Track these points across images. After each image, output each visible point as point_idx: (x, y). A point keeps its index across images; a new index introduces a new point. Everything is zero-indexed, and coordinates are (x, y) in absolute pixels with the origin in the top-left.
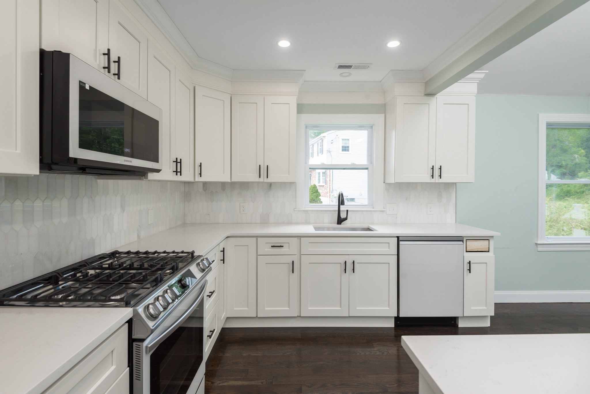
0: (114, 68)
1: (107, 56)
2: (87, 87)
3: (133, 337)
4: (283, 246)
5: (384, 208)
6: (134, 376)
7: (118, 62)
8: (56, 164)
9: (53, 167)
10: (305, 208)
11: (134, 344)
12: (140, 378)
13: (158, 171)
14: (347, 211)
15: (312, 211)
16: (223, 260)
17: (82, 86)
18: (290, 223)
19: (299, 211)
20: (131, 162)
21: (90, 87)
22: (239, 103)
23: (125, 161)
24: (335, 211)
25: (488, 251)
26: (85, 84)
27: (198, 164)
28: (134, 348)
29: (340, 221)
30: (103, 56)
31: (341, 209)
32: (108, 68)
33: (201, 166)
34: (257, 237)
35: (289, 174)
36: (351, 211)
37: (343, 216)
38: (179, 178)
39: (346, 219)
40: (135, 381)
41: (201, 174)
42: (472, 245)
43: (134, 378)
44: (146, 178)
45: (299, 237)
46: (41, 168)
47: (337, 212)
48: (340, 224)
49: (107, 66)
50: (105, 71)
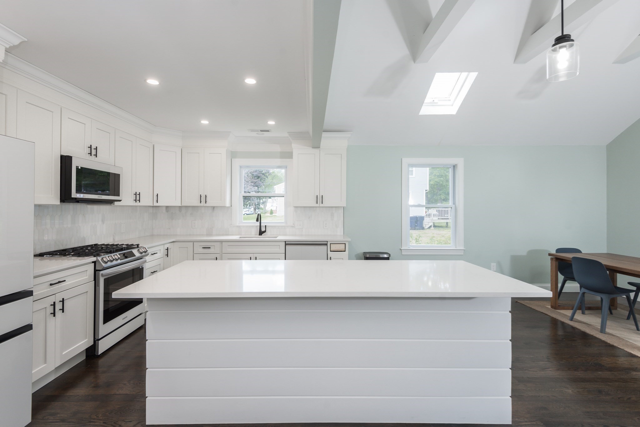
0: (94, 152)
1: (90, 148)
2: (80, 168)
3: (96, 269)
4: (210, 248)
5: (293, 224)
6: (97, 285)
7: (96, 149)
8: (66, 200)
9: (65, 201)
10: (239, 224)
11: (97, 272)
12: (99, 286)
13: (120, 201)
14: (266, 226)
15: (243, 226)
16: (167, 255)
17: (77, 168)
18: (227, 235)
19: (234, 226)
20: (101, 197)
21: (81, 167)
22: (187, 153)
23: (98, 197)
24: (257, 226)
25: (345, 251)
26: (78, 167)
27: (155, 195)
28: (97, 274)
29: (261, 233)
30: (88, 148)
31: (262, 225)
32: (91, 154)
33: (157, 196)
34: (193, 242)
35: (221, 201)
36: (268, 226)
37: (263, 229)
38: (138, 204)
39: (265, 232)
40: (97, 287)
41: (157, 201)
42: (334, 247)
43: (96, 286)
44: (114, 204)
45: (221, 242)
46: (61, 202)
47: (259, 227)
48: (261, 235)
49: (90, 153)
50: (89, 155)
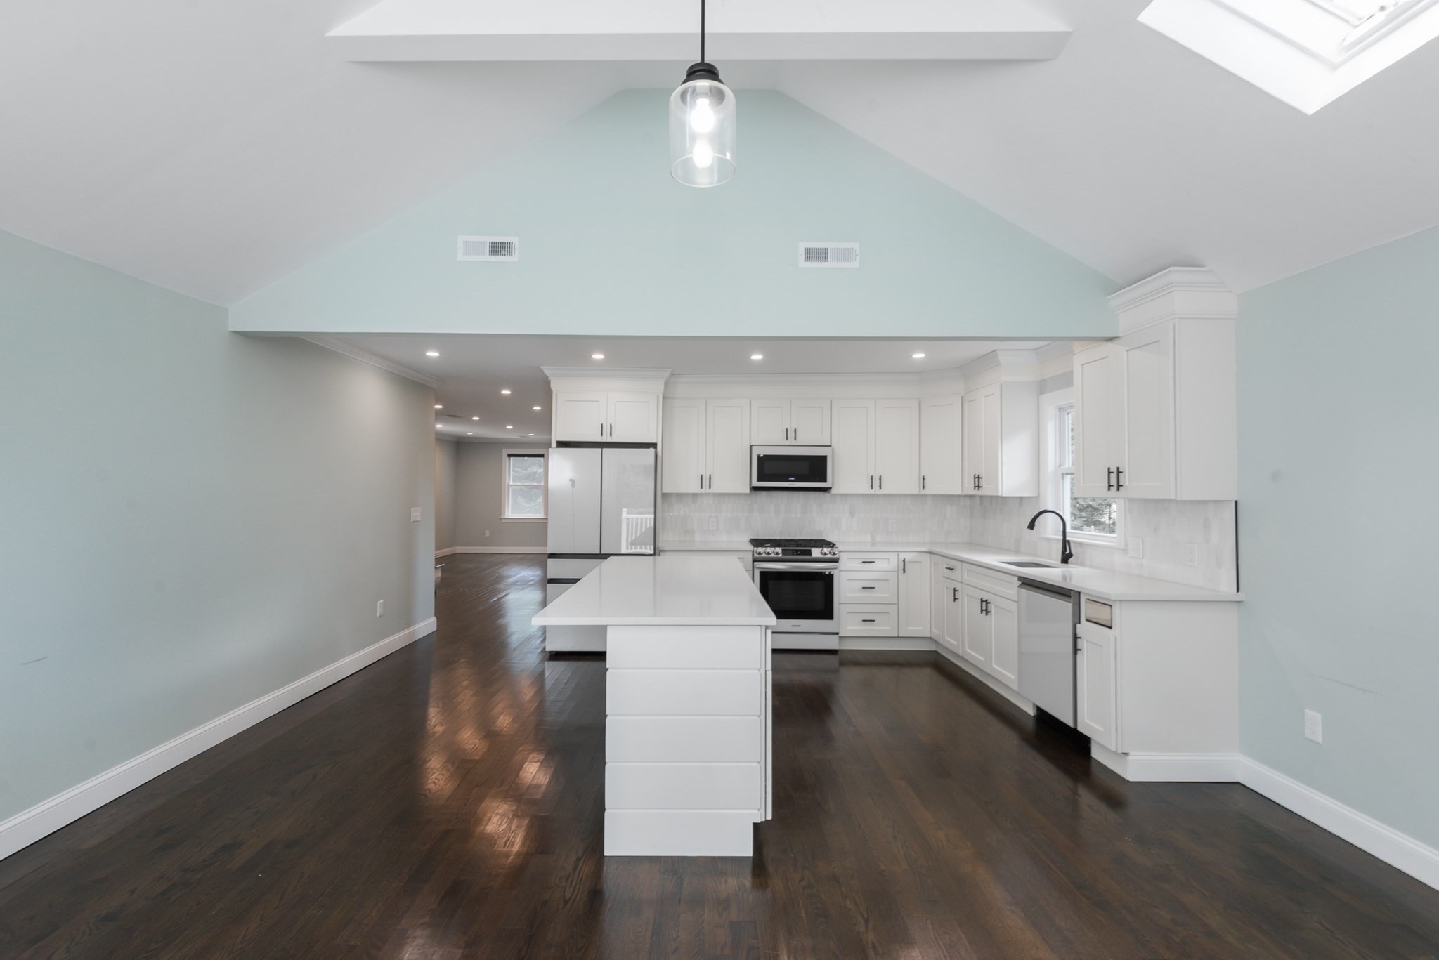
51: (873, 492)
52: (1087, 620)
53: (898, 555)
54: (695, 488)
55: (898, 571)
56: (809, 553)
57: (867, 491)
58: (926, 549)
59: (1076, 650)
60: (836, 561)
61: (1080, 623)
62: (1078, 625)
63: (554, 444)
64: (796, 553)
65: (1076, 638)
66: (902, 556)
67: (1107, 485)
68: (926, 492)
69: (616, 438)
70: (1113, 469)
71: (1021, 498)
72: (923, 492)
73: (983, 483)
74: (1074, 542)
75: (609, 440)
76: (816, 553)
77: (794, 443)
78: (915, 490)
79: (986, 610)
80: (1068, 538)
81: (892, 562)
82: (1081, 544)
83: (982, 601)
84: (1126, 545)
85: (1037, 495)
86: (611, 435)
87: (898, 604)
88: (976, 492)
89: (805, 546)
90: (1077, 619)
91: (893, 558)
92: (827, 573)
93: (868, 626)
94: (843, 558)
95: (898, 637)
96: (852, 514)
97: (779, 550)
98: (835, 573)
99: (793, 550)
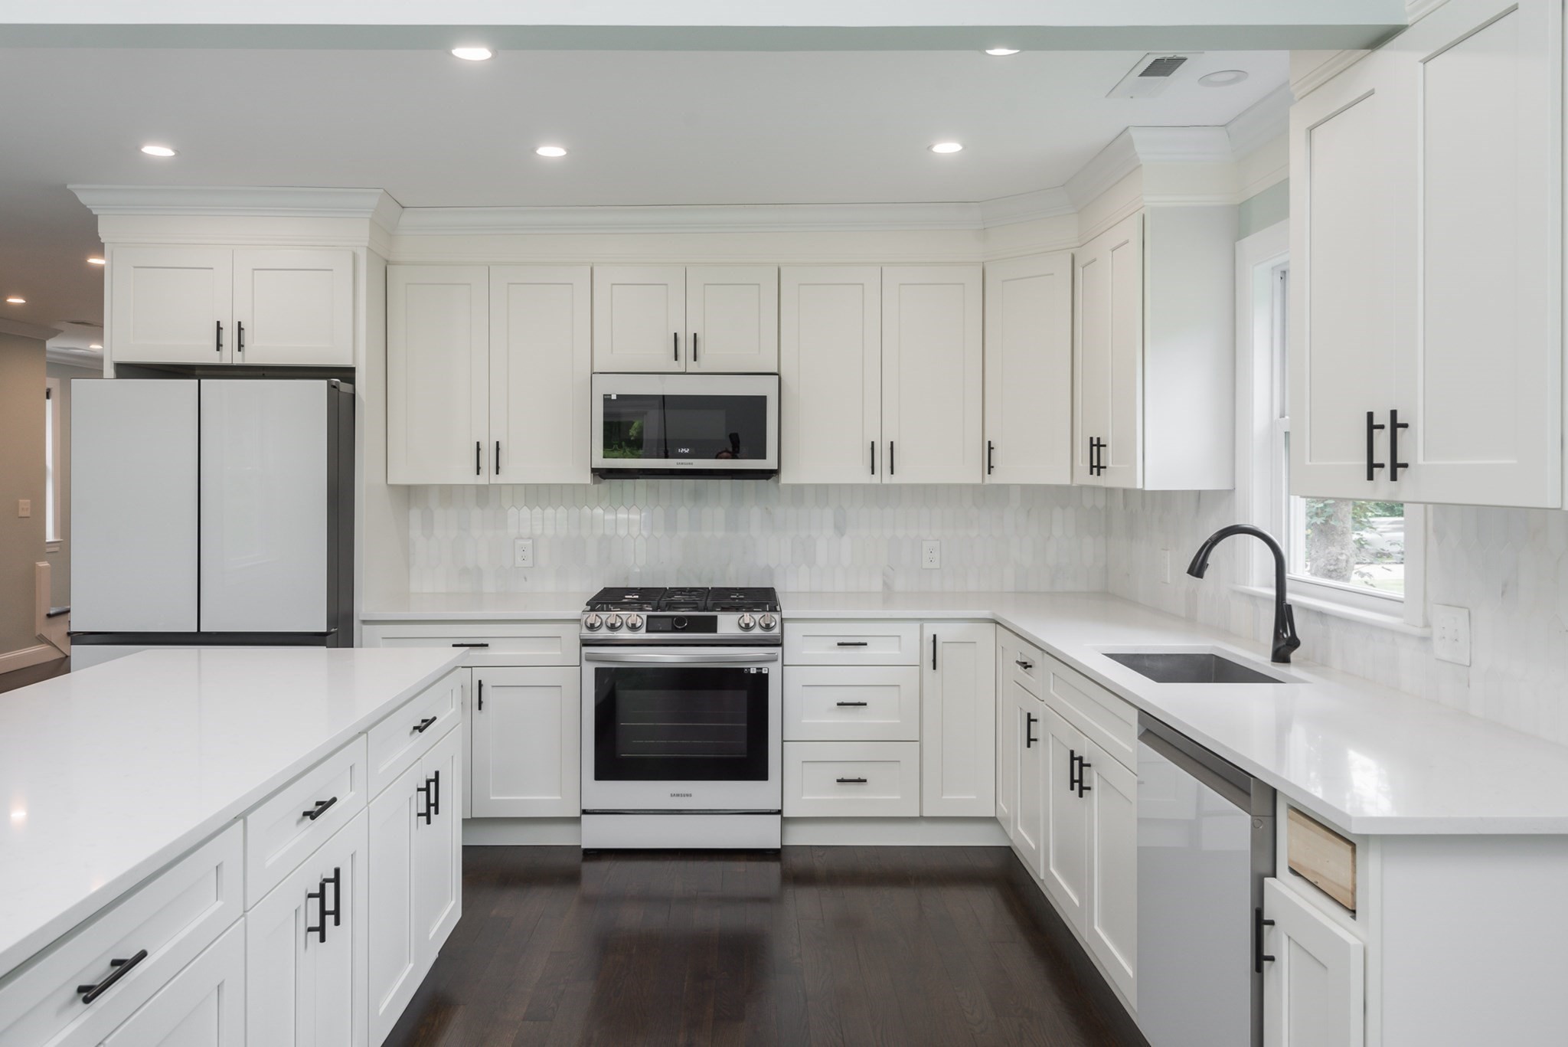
51: (876, 479)
52: (1293, 871)
53: (922, 627)
54: (462, 474)
55: (920, 666)
56: (711, 625)
57: (863, 477)
58: (985, 613)
59: (1260, 959)
60: (778, 643)
61: (1274, 875)
62: (1268, 881)
63: (109, 371)
64: (678, 624)
65: (1260, 922)
66: (930, 630)
67: (1365, 462)
68: (996, 478)
69: (252, 356)
70: (1382, 418)
71: (1199, 494)
72: (990, 480)
73: (1108, 457)
74: (1307, 610)
75: (238, 359)
76: (728, 624)
77: (693, 367)
78: (973, 474)
79: (1080, 781)
80: (1290, 597)
81: (909, 643)
82: (1321, 614)
83: (1073, 759)
84: (1427, 625)
85: (1231, 488)
86: (240, 347)
87: (920, 741)
88: (1094, 480)
89: (705, 609)
90: (1265, 866)
91: (910, 634)
92: (753, 671)
93: (852, 793)
94: (793, 635)
95: (921, 819)
96: (840, 529)
97: (639, 617)
98: (773, 671)
99: (672, 617)
